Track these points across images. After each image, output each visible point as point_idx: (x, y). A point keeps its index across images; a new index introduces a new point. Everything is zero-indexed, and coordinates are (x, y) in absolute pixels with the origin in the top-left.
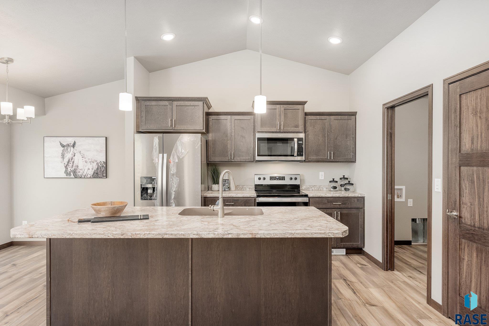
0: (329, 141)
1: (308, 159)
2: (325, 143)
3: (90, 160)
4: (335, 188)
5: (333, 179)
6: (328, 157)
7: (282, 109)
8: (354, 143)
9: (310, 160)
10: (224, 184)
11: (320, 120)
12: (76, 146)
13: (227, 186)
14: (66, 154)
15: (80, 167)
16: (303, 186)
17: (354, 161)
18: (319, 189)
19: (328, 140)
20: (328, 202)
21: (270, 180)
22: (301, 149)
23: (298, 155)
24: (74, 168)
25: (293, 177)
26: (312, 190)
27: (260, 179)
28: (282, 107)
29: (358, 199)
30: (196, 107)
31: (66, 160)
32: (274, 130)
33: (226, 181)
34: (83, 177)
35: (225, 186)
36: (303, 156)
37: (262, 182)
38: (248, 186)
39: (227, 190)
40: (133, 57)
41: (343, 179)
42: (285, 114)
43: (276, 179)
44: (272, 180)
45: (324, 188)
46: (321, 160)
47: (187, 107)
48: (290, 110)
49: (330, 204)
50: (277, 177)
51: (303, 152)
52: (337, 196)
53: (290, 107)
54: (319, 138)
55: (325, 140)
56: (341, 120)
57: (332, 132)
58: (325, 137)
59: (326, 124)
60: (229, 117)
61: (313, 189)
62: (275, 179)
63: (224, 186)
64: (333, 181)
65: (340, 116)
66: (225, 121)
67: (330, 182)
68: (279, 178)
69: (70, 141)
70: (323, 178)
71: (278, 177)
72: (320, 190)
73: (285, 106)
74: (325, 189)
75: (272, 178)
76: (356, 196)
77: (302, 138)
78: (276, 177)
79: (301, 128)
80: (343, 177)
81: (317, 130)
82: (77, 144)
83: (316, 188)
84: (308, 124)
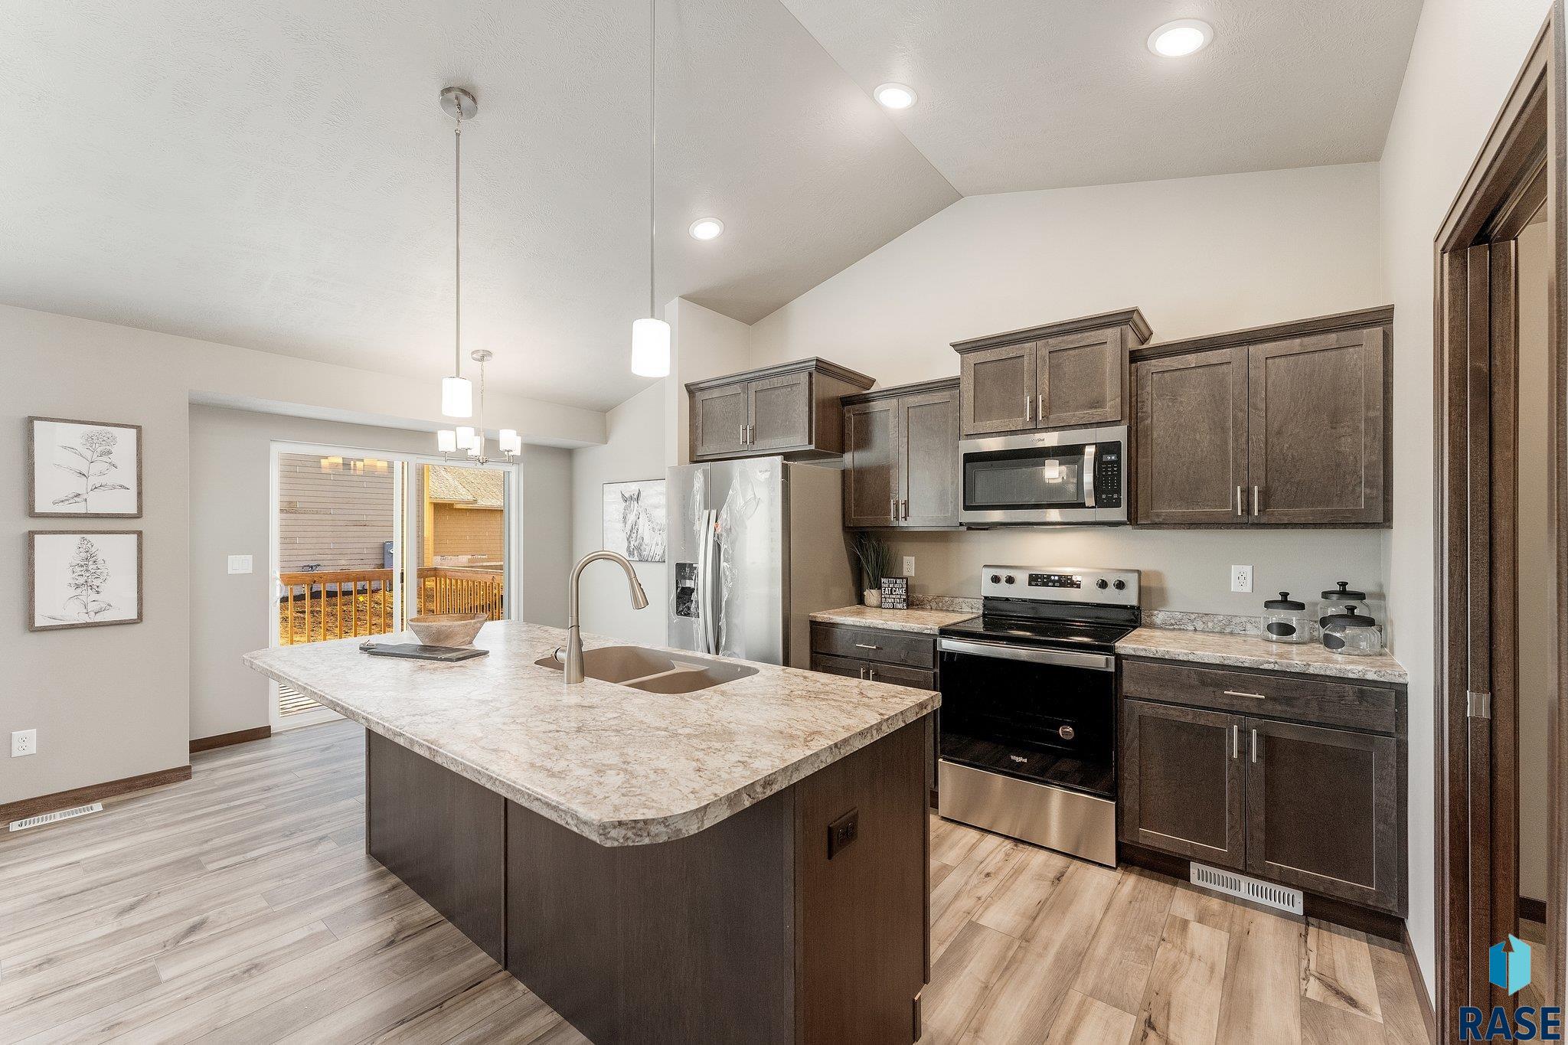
0: (1245, 446)
1: (1147, 517)
2: (1225, 452)
3: (659, 527)
4: (1286, 630)
5: (1285, 595)
6: (1235, 507)
7: (1045, 352)
8: (1378, 445)
9: (1157, 520)
10: (891, 590)
11: (1200, 370)
12: (641, 498)
13: (899, 596)
14: (629, 515)
15: (646, 541)
16: (1156, 612)
17: (1380, 519)
18: (1228, 630)
19: (1236, 440)
20: (1203, 683)
21: (1030, 584)
22: (1112, 480)
23: (1100, 503)
24: (638, 542)
25: (1111, 580)
26: (1195, 630)
27: (996, 579)
28: (1043, 347)
29: (1361, 692)
30: (794, 388)
31: (629, 527)
32: (1017, 423)
33: (898, 581)
34: (650, 559)
35: (894, 597)
36: (1118, 505)
37: (1002, 591)
38: (966, 600)
39: (899, 606)
40: (677, 299)
41: (1335, 597)
42: (1055, 370)
43: (1050, 584)
44: (1037, 585)
45: (1249, 626)
46: (1204, 519)
47: (777, 392)
48: (1071, 352)
49: (1214, 692)
50: (1053, 578)
51: (1119, 492)
52: (1246, 665)
53: (1072, 342)
54: (1198, 437)
55: (1226, 443)
56: (1301, 357)
57: (1256, 409)
58: (1224, 430)
59: (1230, 379)
60: (894, 401)
61: (1200, 625)
62: (1045, 584)
63: (892, 594)
64: (1285, 601)
65: (1298, 341)
66: (883, 415)
67: (1269, 604)
68: (1059, 581)
69: (633, 488)
70: (1247, 588)
71: (1057, 578)
72: (1231, 633)
73: (1051, 341)
74: (1251, 631)
75: (1035, 580)
76: (1351, 676)
77: (1118, 444)
78: (1049, 576)
79: (1112, 407)
80: (1337, 588)
81: (1190, 408)
82: (643, 494)
83: (1210, 625)
84: (1149, 389)
